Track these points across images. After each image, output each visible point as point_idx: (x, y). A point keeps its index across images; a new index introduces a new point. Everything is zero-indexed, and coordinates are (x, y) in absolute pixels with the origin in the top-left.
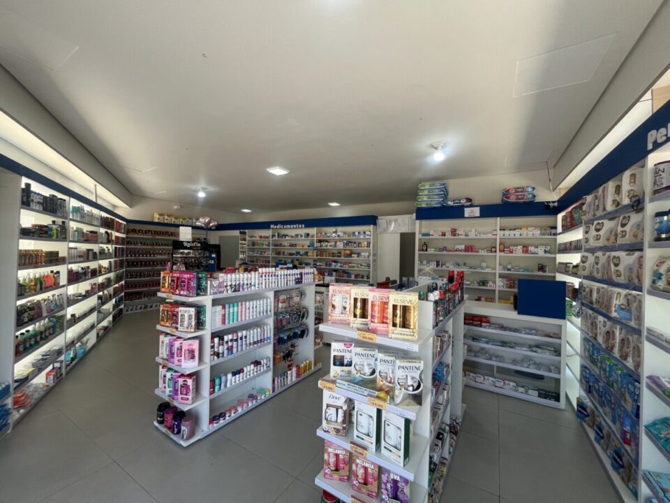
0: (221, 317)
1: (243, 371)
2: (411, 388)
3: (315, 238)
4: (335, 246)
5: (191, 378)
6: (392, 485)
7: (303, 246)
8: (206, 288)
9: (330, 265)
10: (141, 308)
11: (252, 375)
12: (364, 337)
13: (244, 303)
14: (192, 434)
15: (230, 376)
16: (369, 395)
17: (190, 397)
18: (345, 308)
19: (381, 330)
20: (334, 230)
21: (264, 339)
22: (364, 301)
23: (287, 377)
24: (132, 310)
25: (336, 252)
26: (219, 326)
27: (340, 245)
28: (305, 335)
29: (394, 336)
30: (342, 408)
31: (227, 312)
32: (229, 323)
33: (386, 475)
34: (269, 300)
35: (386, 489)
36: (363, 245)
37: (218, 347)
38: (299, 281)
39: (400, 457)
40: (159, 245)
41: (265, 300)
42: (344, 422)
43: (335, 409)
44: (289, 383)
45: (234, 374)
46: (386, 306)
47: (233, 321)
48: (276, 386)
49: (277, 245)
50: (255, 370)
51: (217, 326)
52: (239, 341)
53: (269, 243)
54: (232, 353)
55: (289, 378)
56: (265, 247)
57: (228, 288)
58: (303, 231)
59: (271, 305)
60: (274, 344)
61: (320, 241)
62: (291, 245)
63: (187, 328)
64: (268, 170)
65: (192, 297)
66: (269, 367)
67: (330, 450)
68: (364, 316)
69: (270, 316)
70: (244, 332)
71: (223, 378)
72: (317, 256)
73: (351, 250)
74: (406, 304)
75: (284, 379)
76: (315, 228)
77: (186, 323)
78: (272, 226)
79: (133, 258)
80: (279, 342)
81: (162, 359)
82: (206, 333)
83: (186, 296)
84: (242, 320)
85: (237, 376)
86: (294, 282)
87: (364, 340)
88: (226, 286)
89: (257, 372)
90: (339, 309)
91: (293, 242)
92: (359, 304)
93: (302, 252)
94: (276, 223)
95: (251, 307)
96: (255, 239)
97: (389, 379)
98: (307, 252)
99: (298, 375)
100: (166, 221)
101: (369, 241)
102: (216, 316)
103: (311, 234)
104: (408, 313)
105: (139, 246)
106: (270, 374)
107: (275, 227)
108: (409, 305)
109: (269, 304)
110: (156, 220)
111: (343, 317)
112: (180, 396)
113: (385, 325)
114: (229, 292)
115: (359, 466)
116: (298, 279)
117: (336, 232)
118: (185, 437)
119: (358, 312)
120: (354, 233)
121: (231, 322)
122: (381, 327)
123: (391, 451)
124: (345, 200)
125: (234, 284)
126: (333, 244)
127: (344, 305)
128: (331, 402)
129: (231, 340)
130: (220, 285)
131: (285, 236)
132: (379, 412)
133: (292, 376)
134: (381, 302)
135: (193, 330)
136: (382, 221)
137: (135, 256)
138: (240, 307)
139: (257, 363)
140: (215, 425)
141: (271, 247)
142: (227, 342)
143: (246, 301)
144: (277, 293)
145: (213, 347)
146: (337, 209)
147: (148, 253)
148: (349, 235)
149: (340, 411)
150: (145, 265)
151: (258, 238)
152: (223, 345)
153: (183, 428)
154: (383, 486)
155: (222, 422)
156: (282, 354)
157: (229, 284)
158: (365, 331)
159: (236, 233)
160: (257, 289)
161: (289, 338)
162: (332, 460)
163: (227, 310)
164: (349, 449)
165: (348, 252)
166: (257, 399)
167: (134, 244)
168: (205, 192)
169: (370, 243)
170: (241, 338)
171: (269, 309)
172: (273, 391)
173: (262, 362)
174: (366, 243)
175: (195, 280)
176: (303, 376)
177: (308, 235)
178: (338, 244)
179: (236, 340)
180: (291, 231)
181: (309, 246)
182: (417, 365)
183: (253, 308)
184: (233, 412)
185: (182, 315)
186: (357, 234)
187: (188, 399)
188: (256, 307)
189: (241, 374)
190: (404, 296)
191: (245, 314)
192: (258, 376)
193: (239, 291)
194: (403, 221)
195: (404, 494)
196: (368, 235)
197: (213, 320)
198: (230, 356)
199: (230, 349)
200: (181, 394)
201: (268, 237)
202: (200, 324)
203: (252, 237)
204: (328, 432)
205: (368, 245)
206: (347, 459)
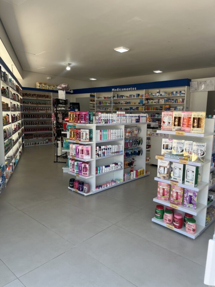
0: (100, 136)
1: (110, 166)
2: (200, 155)
3: (144, 97)
4: (158, 102)
5: (88, 164)
6: (189, 198)
7: (135, 103)
8: (93, 119)
9: (154, 116)
10: (33, 144)
11: (114, 169)
12: (179, 134)
13: (110, 130)
14: (88, 191)
15: (104, 167)
16: (180, 159)
17: (88, 173)
18: (169, 123)
19: (187, 130)
20: (158, 91)
21: (119, 151)
22: (179, 118)
23: (131, 175)
24: (28, 145)
25: (159, 107)
26: (99, 141)
27: (162, 102)
28: (140, 154)
29: (193, 132)
30: (167, 167)
31: (102, 134)
32: (103, 140)
33: (187, 194)
34: (122, 130)
35: (186, 200)
36: (179, 101)
37: (99, 151)
38: (138, 121)
39: (193, 183)
40: (41, 104)
41: (120, 130)
42: (167, 173)
43: (163, 168)
44: (132, 178)
45: (106, 167)
46: (190, 119)
47: (105, 139)
48: (125, 178)
49: (117, 103)
50: (115, 167)
51: (98, 140)
52: (108, 150)
53: (111, 102)
54: (105, 156)
55: (132, 176)
56: (108, 104)
57: (103, 121)
58: (135, 93)
59: (123, 133)
60: (124, 155)
61: (147, 99)
62: (127, 103)
63: (85, 139)
64: (115, 49)
65: (87, 124)
66: (122, 167)
67: (160, 187)
68: (179, 125)
69: (122, 140)
70: (110, 146)
71: (101, 167)
72: (145, 110)
73: (170, 105)
74: (200, 117)
75: (129, 176)
76: (144, 90)
77: (84, 138)
78: (113, 90)
79: (27, 112)
80: (127, 155)
81: (72, 156)
82: (94, 143)
83: (84, 123)
84: (109, 139)
85: (107, 168)
86: (135, 121)
87: (179, 135)
88: (102, 120)
89: (116, 168)
90: (166, 123)
91: (128, 101)
92: (177, 120)
93: (134, 108)
94: (115, 87)
95: (113, 133)
96: (101, 99)
97: (190, 152)
98: (138, 108)
99: (137, 175)
100: (43, 88)
101: (183, 98)
102: (97, 135)
103: (141, 94)
104: (200, 121)
105: (30, 105)
106: (122, 172)
107: (115, 90)
108: (201, 117)
109: (122, 132)
110: (38, 88)
111: (168, 127)
112: (83, 172)
113: (189, 128)
114: (103, 123)
115: (174, 192)
116: (137, 119)
117: (159, 92)
118: (86, 191)
119: (176, 123)
120: (172, 93)
121: (104, 140)
122: (187, 129)
123: (189, 182)
124: (166, 69)
125: (105, 119)
126: (157, 101)
127: (169, 121)
128: (161, 165)
129: (104, 149)
130: (99, 119)
131: (122, 96)
132: (184, 166)
133: (133, 175)
134: (188, 117)
135: (88, 141)
136: (194, 83)
137: (28, 111)
138: (108, 132)
139: (116, 164)
140: (98, 190)
141: (112, 105)
142: (102, 150)
143: (111, 129)
144: (126, 127)
145: (96, 151)
146: (160, 75)
147: (34, 109)
148: (169, 94)
149: (166, 169)
150: (34, 117)
151: (103, 99)
152: (101, 150)
153: (85, 187)
154: (185, 199)
155: (101, 189)
156: (128, 162)
157: (103, 119)
158: (179, 131)
159: (88, 95)
160: (116, 123)
161: (132, 154)
162: (161, 191)
163: (102, 133)
164: (170, 183)
165: (168, 106)
166: (116, 182)
167: (27, 103)
168: (70, 67)
169: (184, 99)
170: (109, 149)
171: (122, 135)
172: (124, 181)
173: (118, 163)
174: (181, 100)
175: (88, 115)
176: (139, 177)
177: (139, 95)
178: (161, 101)
179: (106, 149)
180: (127, 93)
181: (139, 103)
182: (203, 144)
183: (114, 133)
184: (105, 186)
185: (82, 133)
186: (174, 93)
187: (87, 174)
188: (116, 133)
189: (109, 167)
190: (199, 113)
191: (110, 136)
192: (117, 170)
193: (107, 123)
194: (211, 82)
195: (194, 201)
196: (183, 94)
197: (96, 137)
198: (104, 157)
199: (104, 153)
200: (83, 171)
201: (110, 98)
202: (91, 139)
203: (99, 98)
204: (160, 178)
205: (183, 101)
206: (168, 190)
